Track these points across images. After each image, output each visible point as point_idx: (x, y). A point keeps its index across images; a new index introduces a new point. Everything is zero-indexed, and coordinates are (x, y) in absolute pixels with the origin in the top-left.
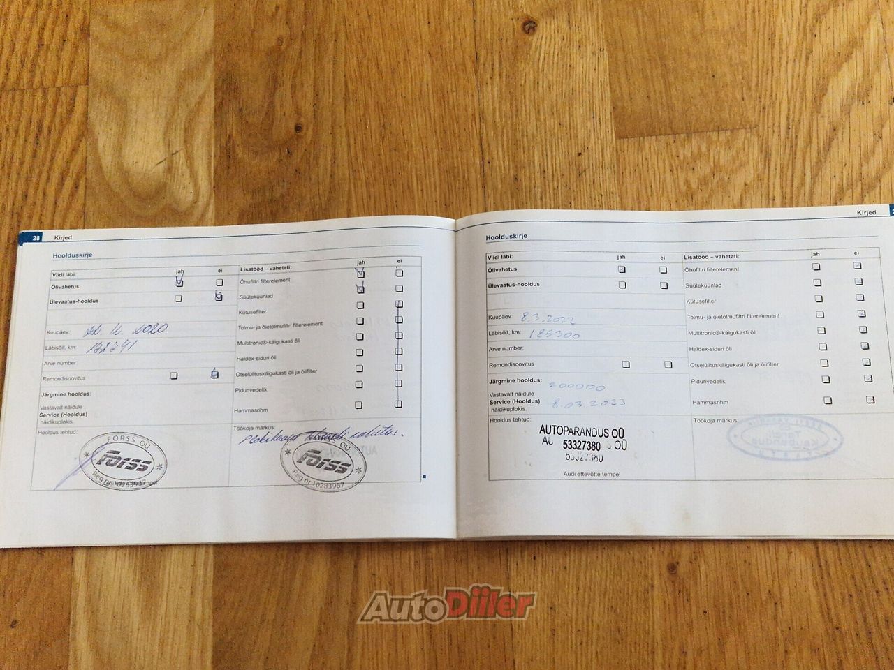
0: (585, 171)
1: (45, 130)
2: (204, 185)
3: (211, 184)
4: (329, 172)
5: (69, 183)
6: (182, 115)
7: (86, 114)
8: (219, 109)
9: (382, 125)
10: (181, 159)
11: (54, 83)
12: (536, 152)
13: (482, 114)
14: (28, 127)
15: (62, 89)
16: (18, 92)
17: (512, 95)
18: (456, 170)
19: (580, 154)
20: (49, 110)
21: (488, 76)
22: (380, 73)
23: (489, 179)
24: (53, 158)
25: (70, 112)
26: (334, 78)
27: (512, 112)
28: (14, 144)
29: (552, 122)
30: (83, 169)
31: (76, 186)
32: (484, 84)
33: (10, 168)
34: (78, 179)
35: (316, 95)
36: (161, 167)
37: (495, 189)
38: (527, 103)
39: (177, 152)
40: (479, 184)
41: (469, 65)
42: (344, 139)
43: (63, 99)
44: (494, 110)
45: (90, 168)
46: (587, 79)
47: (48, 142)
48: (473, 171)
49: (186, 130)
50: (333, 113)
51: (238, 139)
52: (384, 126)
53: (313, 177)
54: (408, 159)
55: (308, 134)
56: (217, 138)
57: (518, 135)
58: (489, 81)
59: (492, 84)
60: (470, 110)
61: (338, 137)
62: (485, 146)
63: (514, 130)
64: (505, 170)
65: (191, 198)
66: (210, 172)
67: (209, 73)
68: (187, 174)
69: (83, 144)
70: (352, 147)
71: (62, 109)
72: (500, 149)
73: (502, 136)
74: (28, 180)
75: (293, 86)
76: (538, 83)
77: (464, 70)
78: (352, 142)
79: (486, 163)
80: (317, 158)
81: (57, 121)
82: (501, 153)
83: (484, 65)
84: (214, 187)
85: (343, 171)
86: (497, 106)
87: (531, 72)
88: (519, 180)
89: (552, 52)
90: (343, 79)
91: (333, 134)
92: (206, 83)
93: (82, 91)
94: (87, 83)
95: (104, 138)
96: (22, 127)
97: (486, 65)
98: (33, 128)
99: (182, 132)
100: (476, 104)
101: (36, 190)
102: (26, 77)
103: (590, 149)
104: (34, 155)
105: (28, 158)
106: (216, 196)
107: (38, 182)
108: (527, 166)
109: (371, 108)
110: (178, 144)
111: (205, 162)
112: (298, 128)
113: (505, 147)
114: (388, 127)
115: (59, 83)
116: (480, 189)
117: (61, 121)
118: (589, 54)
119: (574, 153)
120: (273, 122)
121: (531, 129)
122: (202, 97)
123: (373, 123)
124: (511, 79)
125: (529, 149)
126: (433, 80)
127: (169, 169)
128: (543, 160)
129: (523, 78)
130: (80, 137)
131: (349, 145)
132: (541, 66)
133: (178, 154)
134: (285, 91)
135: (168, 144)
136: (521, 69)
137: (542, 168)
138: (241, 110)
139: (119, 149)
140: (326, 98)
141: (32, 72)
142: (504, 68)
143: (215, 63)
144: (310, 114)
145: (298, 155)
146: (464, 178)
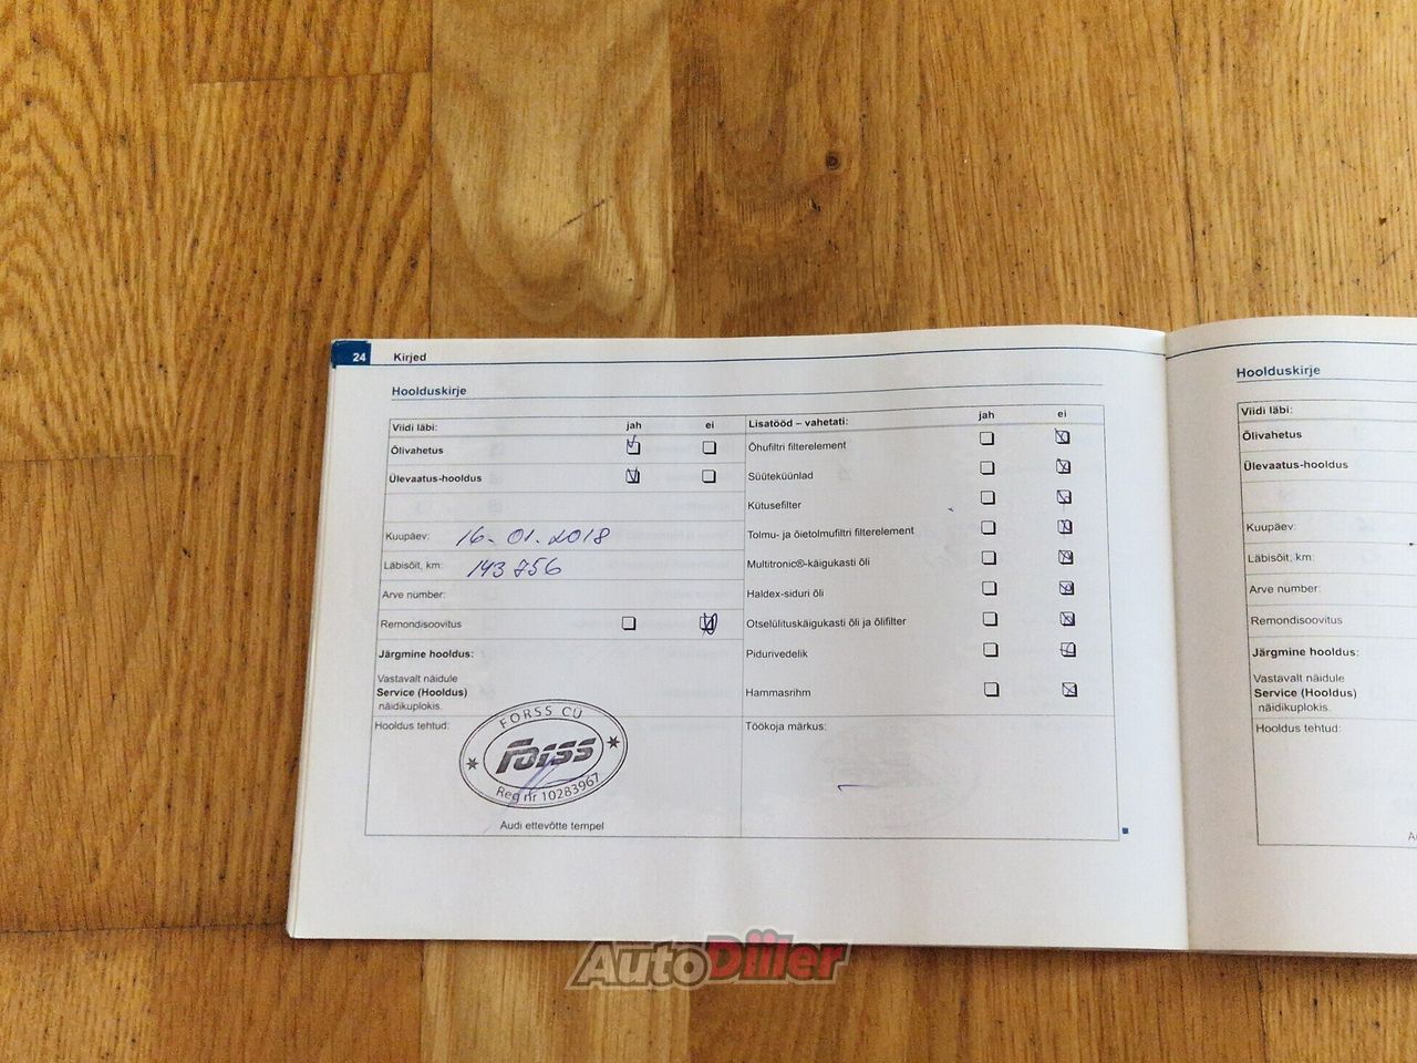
0: (1394, 253)
1: (352, 155)
2: (654, 264)
3: (668, 264)
4: (893, 247)
5: (399, 255)
6: (610, 130)
7: (428, 127)
8: (680, 123)
9: (994, 158)
10: (609, 216)
11: (368, 67)
12: (1297, 215)
13: (1188, 139)
14: (319, 150)
15: (384, 78)
16: (300, 83)
17: (1247, 104)
18: (1140, 246)
19: (1383, 221)
20: (358, 119)
21: (1200, 68)
22: (987, 57)
23: (1204, 264)
24: (367, 209)
25: (399, 122)
26: (899, 67)
27: (1247, 136)
28: (294, 179)
29: (1326, 158)
30: (426, 230)
31: (413, 263)
32: (1192, 81)
33: (287, 225)
34: (416, 247)
35: (866, 98)
36: (573, 232)
37: (1217, 286)
38: (1277, 119)
39: (603, 201)
40: (1186, 274)
41: (1161, 44)
42: (922, 181)
43: (385, 96)
44: (1211, 131)
45: (437, 230)
46: (1394, 75)
47: (358, 178)
48: (1173, 250)
49: (618, 160)
50: (899, 131)
51: (718, 180)
52: (997, 160)
53: (863, 255)
54: (1046, 225)
55: (852, 173)
56: (678, 177)
57: (1261, 183)
58: (1202, 78)
59: (1207, 84)
60: (1164, 132)
61: (909, 180)
62: (1195, 202)
63: (1251, 170)
64: (1236, 250)
65: (630, 289)
66: (665, 241)
67: (660, 55)
68: (623, 244)
69: (423, 183)
70: (937, 199)
71: (383, 116)
72: (1226, 208)
73: (1229, 181)
74: (321, 249)
75: (822, 82)
76: (1297, 82)
77: (1152, 55)
78: (936, 188)
79: (1199, 235)
80: (868, 220)
81: (374, 138)
82: (1226, 214)
83: (1191, 45)
84: (674, 271)
85: (920, 242)
86: (1217, 122)
87: (1284, 59)
88: (1264, 267)
89: (1323, 23)
90: (915, 69)
91: (899, 172)
92: (655, 74)
93: (419, 82)
94: (429, 68)
95: (464, 172)
96: (310, 147)
97: (1196, 46)
98: (330, 150)
99: (612, 165)
100: (1177, 123)
101: (338, 266)
102: (314, 55)
103: (1403, 210)
104: (333, 202)
105: (322, 206)
106: (678, 287)
107: (341, 254)
108: (1278, 240)
109: (973, 127)
110: (603, 189)
111: (655, 222)
112: (832, 161)
113: (1235, 202)
114: (1004, 159)
115: (376, 67)
116: (1188, 286)
117: (382, 138)
118: (1397, 29)
119: (1371, 218)
120: (783, 147)
121: (1286, 168)
122: (650, 97)
123: (977, 153)
124: (1244, 75)
125: (1282, 210)
126: (1091, 74)
127: (588, 235)
128: (1311, 229)
129: (1268, 72)
130: (418, 169)
131: (930, 194)
132: (1302, 49)
133: (604, 206)
134: (807, 88)
135: (584, 185)
136: (1262, 55)
137: (1309, 248)
138: (721, 124)
139: (491, 195)
140: (885, 102)
141: (326, 45)
142: (1230, 53)
143: (672, 37)
144: (855, 138)
145: (832, 213)
146: (1155, 262)
